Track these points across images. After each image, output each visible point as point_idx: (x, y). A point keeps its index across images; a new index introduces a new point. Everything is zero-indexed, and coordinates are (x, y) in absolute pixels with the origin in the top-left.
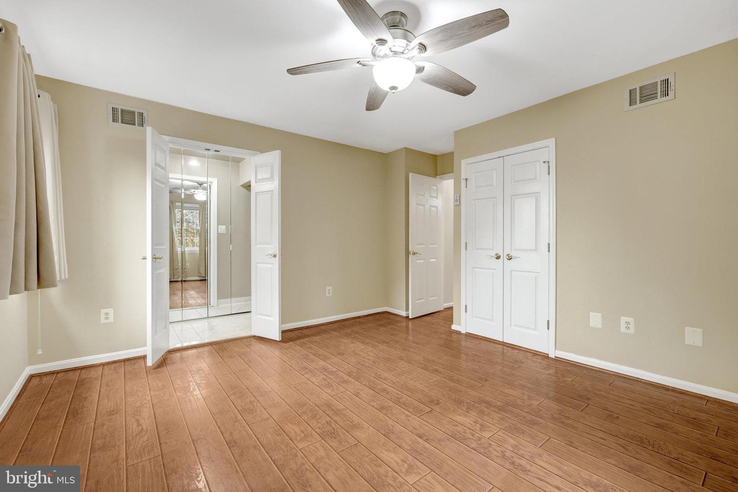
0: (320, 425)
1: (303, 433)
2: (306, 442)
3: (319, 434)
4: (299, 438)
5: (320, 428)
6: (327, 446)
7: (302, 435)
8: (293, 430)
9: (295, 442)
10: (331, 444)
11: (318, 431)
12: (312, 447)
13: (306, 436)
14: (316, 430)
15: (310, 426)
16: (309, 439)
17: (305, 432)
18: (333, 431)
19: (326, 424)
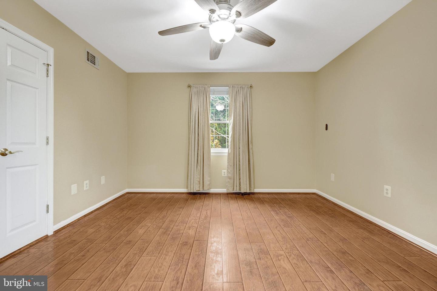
0: (266, 260)
1: (279, 259)
2: (279, 253)
3: (270, 254)
4: (283, 257)
5: (267, 258)
6: (268, 246)
7: (280, 258)
8: (285, 264)
9: (285, 256)
10: (265, 247)
11: (269, 257)
12: (276, 250)
13: (278, 256)
14: (270, 258)
15: (273, 261)
16: (276, 254)
17: (277, 259)
18: (260, 253)
19: (262, 258)
